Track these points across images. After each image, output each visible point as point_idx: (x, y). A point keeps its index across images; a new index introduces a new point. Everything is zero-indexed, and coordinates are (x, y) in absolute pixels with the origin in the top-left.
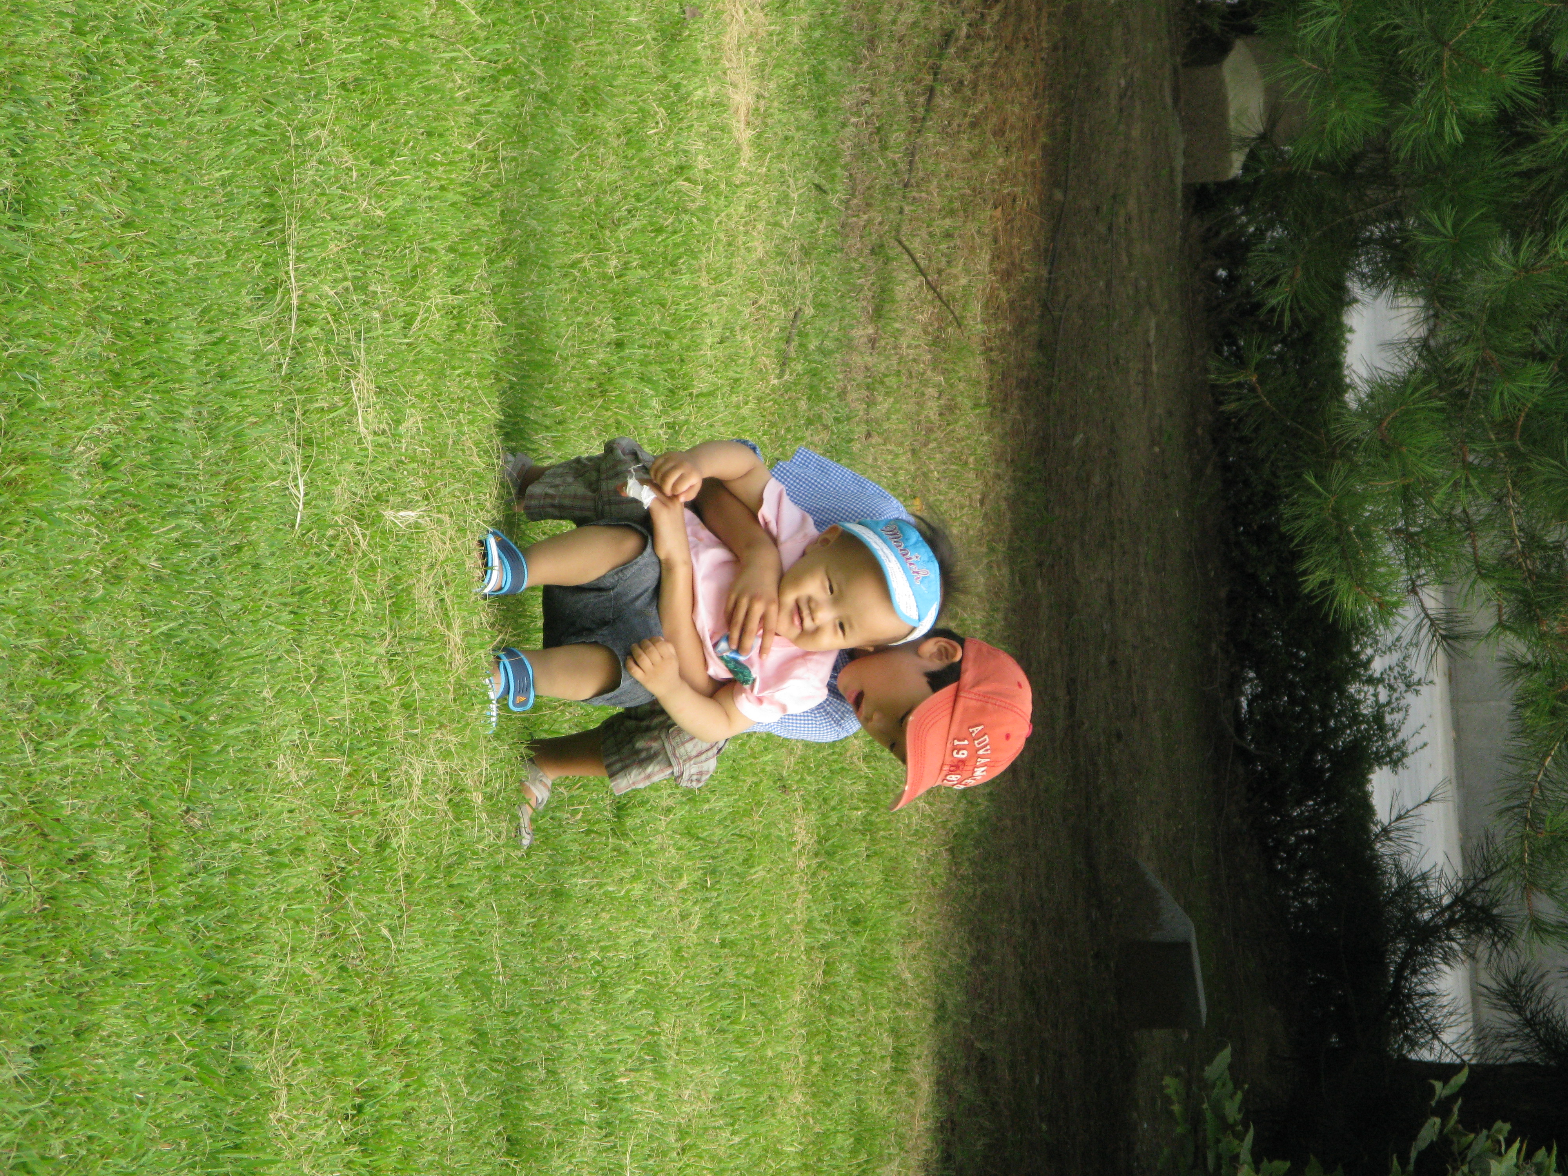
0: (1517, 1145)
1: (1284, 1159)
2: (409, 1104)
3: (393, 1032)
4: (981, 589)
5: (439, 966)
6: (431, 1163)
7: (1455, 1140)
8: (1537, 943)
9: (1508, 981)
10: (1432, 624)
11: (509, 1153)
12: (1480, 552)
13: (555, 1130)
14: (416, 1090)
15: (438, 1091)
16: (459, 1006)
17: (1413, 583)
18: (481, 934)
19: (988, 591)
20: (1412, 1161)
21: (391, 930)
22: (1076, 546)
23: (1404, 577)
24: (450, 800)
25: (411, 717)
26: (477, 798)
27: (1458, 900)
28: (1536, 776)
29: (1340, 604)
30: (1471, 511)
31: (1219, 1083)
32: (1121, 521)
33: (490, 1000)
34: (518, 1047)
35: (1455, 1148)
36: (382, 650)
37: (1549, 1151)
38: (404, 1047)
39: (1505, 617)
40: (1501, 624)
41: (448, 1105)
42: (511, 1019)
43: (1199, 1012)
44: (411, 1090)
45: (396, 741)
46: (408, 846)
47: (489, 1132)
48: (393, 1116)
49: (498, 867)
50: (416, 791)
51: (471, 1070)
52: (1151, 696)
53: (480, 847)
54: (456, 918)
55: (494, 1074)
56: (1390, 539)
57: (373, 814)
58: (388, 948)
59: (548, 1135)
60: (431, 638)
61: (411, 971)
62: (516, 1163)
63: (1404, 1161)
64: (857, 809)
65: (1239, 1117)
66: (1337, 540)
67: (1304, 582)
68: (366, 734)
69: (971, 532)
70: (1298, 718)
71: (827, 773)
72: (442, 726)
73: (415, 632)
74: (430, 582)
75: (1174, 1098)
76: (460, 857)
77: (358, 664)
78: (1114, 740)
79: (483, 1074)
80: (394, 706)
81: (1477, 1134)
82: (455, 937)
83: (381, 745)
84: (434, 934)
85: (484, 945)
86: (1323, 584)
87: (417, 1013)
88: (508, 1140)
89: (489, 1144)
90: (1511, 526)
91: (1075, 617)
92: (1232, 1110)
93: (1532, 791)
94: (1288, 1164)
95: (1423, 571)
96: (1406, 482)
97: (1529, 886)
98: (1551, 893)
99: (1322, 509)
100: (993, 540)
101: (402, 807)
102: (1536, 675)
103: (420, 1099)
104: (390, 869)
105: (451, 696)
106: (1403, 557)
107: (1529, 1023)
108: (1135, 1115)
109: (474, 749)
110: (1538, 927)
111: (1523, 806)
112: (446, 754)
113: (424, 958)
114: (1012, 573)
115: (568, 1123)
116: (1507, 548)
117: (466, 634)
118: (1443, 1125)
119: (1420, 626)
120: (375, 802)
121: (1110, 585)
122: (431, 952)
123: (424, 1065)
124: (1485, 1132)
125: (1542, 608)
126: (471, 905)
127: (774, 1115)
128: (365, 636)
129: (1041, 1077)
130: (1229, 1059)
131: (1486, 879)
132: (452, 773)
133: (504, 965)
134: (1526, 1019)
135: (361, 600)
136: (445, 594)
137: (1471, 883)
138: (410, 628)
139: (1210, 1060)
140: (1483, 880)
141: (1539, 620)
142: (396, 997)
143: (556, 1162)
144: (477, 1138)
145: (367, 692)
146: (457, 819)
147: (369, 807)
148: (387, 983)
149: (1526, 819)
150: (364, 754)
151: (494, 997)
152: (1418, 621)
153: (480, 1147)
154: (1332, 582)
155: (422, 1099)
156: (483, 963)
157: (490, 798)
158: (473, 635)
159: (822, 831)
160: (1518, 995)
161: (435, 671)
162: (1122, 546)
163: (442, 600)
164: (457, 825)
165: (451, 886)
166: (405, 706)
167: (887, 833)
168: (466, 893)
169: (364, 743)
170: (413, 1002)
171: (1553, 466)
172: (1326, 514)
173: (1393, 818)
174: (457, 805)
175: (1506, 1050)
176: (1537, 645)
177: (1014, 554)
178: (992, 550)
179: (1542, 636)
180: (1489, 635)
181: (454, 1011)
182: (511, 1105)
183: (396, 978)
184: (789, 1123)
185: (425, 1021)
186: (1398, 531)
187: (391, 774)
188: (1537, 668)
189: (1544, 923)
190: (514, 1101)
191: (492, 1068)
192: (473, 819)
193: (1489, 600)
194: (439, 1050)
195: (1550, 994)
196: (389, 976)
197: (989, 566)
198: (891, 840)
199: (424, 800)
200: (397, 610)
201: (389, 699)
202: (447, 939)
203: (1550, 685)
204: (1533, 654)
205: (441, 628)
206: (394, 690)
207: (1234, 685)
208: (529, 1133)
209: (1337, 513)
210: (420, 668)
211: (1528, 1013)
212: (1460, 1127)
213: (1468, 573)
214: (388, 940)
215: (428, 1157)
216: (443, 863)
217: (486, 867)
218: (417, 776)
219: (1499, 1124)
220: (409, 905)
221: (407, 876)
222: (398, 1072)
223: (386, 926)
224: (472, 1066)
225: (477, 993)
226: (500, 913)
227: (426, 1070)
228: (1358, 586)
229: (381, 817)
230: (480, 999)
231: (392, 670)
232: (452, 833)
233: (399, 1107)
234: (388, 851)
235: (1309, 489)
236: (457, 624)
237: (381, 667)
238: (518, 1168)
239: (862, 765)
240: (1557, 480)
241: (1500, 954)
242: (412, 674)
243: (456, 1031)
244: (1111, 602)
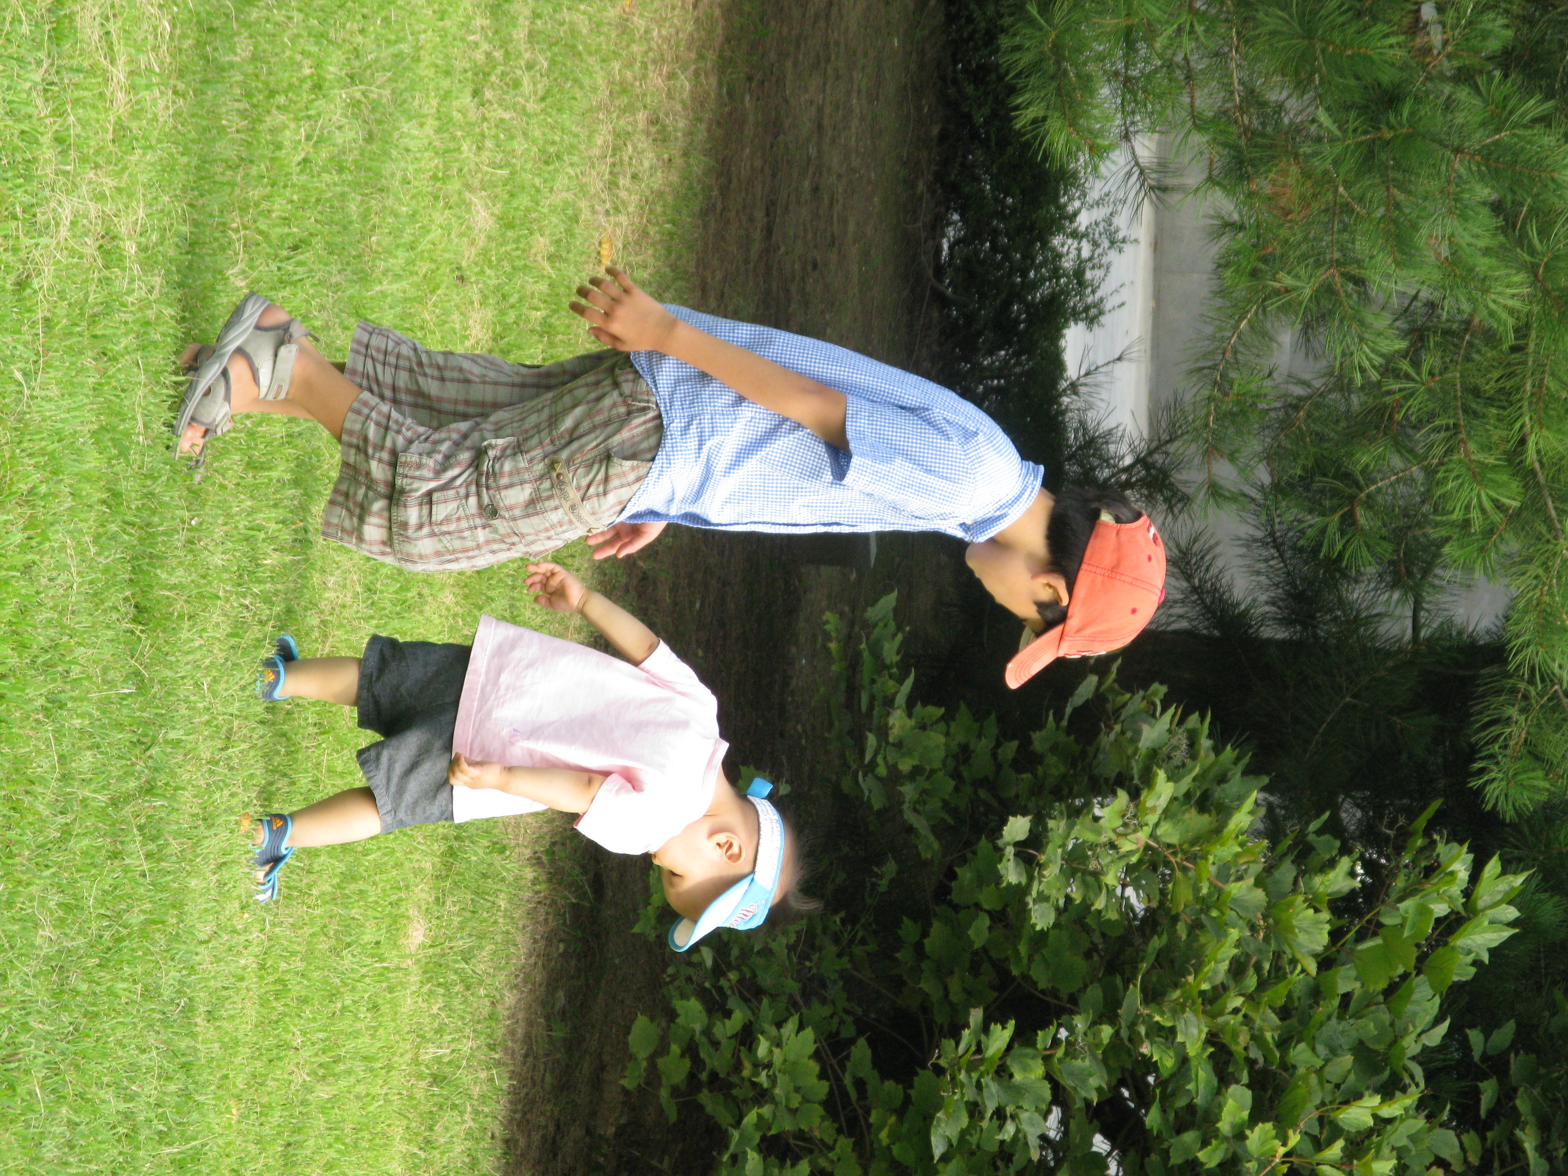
0: (1172, 710)
1: (939, 704)
2: (30, 557)
3: (18, 481)
4: (686, 95)
5: (75, 417)
6: (50, 621)
7: (1110, 698)
8: (1212, 509)
9: (1178, 546)
10: (1142, 172)
11: (134, 620)
12: (1197, 102)
13: (187, 602)
14: (39, 543)
15: (63, 547)
16: (93, 461)
17: (1127, 129)
18: (123, 391)
19: (693, 99)
20: (1067, 716)
21: (25, 374)
22: (789, 64)
23: (1118, 122)
24: (101, 246)
25: (64, 153)
26: (130, 248)
27: (1138, 461)
28: (1230, 338)
29: (1051, 144)
30: (1193, 58)
31: (881, 624)
32: (837, 43)
33: (127, 459)
34: (154, 512)
35: (1109, 707)
36: (37, 77)
37: (1203, 718)
38: (29, 498)
39: (1215, 172)
40: (1210, 179)
41: (73, 563)
42: (149, 482)
43: (868, 553)
44: (33, 543)
45: (46, 175)
46: (51, 288)
47: (115, 597)
48: (13, 568)
49: (147, 323)
50: (64, 232)
51: (101, 530)
52: (851, 227)
53: (130, 299)
54: (98, 370)
55: (126, 537)
56: (1109, 80)
57: (15, 250)
58: (21, 393)
59: (180, 606)
60: (92, 71)
61: (44, 420)
62: (142, 631)
63: (1059, 717)
64: (537, 309)
65: (896, 658)
66: (1053, 78)
67: (1017, 117)
68: (12, 164)
69: (681, 35)
70: (999, 266)
71: (508, 269)
72: (97, 166)
73: (74, 63)
74: (96, 11)
75: (833, 634)
76: (108, 307)
77: (9, 88)
78: (809, 268)
79: (113, 537)
80: (46, 139)
81: (1133, 693)
82: (94, 389)
83: (28, 178)
84: (72, 384)
85: (126, 402)
86: (1035, 121)
87: (46, 464)
88: (136, 607)
89: (115, 608)
90: (1231, 76)
91: (781, 138)
92: (891, 651)
93: (1224, 354)
94: (942, 710)
95: (1138, 118)
96: (1130, 22)
97: (1211, 451)
98: (1232, 457)
99: (1042, 42)
100: (703, 46)
101: (47, 247)
102: (1241, 235)
103: (42, 553)
104: (29, 311)
105: (110, 136)
106: (1119, 101)
107: (1195, 590)
108: (794, 650)
109: (130, 196)
110: (1215, 491)
111: (1213, 368)
112: (100, 197)
113: (58, 407)
114: (720, 84)
115: (201, 596)
116: (1224, 101)
117: (132, 73)
118: (1100, 683)
119: (1129, 174)
120: (18, 238)
121: (820, 109)
122: (66, 403)
123: (50, 518)
124: (1141, 693)
125: (1253, 166)
126: (114, 359)
127: (421, 612)
128: (20, 60)
129: (702, 604)
130: (894, 604)
131: (1171, 440)
132: (104, 217)
133: (146, 426)
134: (1194, 587)
135: (18, 20)
136: (112, 27)
137: (1154, 444)
138: (71, 57)
139: (874, 602)
140: (1167, 442)
141: (1249, 178)
142: (25, 445)
143: (184, 635)
144: (102, 602)
145: (18, 120)
146: (107, 267)
147: (11, 242)
148: (16, 429)
149: (1215, 382)
150: (10, 185)
151: (132, 458)
152: (1128, 168)
153: (105, 611)
154: (1044, 119)
155: (46, 553)
156: (123, 420)
157: (145, 249)
158: (139, 75)
159: (498, 329)
160: (1188, 563)
161: (94, 107)
162: (836, 70)
163: (107, 33)
164: (106, 273)
165: (95, 337)
166: (59, 140)
167: (565, 338)
168: (110, 346)
169: (9, 174)
170: (43, 452)
171: (1280, 18)
172: (1046, 48)
173: (1083, 372)
174: (108, 252)
175: (1170, 616)
176: (1245, 204)
177: (724, 64)
178: (701, 57)
179: (1250, 195)
180: (1197, 190)
181: (87, 466)
182: (142, 571)
183: (26, 425)
184: (437, 622)
185: (55, 473)
186: (1116, 74)
187: (38, 210)
188: (1242, 227)
189: (1221, 488)
190: (145, 568)
191: (124, 531)
192: (124, 269)
193: (1201, 153)
194: (66, 505)
195: (1219, 563)
196: (19, 421)
197: (697, 73)
198: (570, 345)
199: (71, 242)
200: (57, 36)
201: (42, 129)
202: (86, 391)
203: (1254, 246)
204: (1240, 213)
205: (105, 63)
206: (47, 121)
207: (937, 226)
208: (159, 602)
209: (1057, 48)
210: (76, 102)
211: (1196, 581)
212: (1116, 686)
213: (1184, 122)
214: (20, 384)
215: (46, 615)
216: (88, 311)
217: (134, 322)
218: (66, 215)
219: (1156, 686)
220: (47, 350)
221: (46, 320)
222: (21, 524)
223: (19, 370)
224: (102, 526)
225: (115, 452)
226: (146, 371)
227: (52, 524)
228: (1071, 125)
229: (23, 254)
230: (117, 457)
231: (47, 100)
232: (100, 280)
233: (20, 560)
234: (29, 291)
235: (1031, 22)
236: (121, 60)
237: (34, 94)
238: (143, 636)
239: (546, 265)
240: (1282, 33)
241: (1175, 518)
242: (68, 107)
243: (87, 488)
244: (820, 127)
